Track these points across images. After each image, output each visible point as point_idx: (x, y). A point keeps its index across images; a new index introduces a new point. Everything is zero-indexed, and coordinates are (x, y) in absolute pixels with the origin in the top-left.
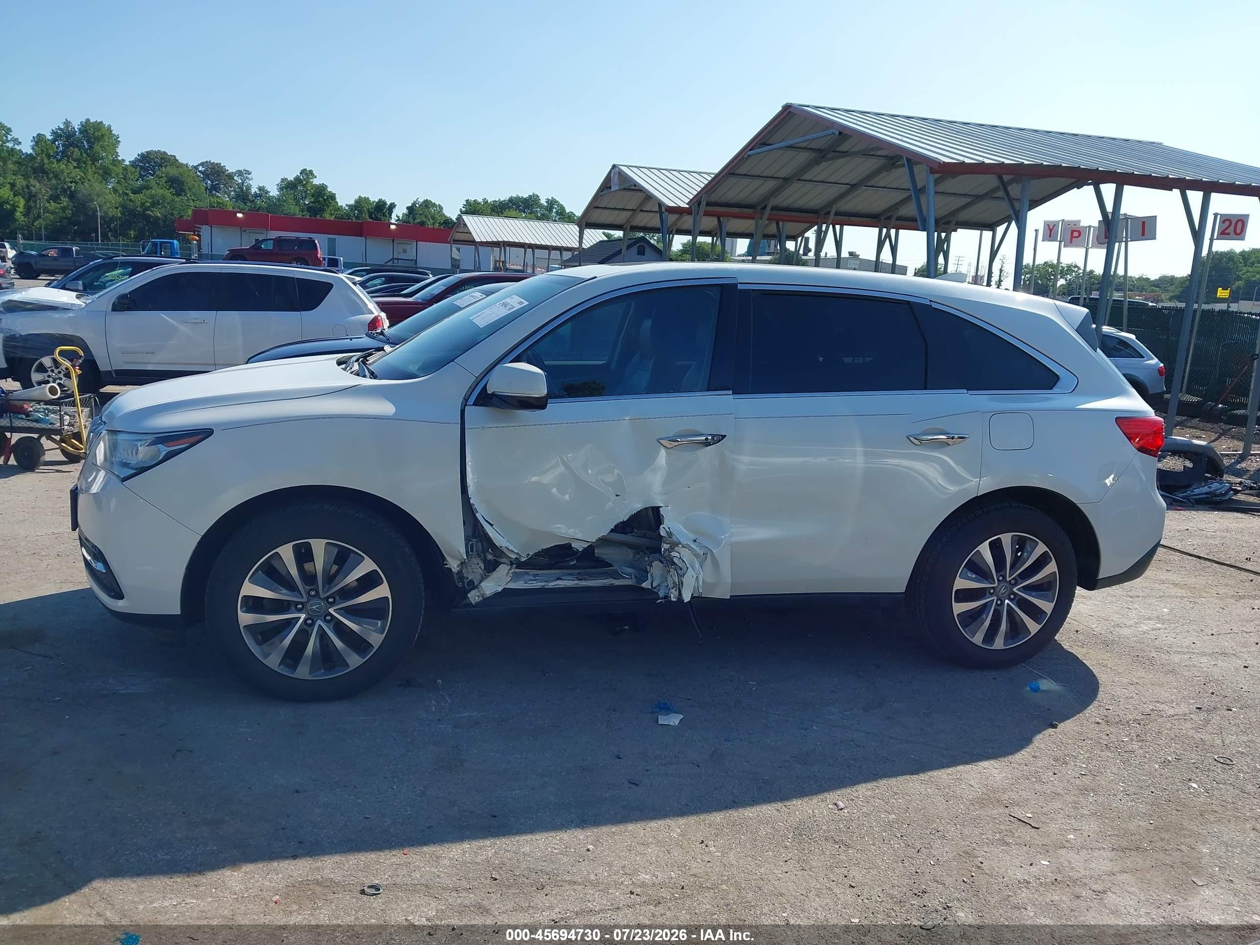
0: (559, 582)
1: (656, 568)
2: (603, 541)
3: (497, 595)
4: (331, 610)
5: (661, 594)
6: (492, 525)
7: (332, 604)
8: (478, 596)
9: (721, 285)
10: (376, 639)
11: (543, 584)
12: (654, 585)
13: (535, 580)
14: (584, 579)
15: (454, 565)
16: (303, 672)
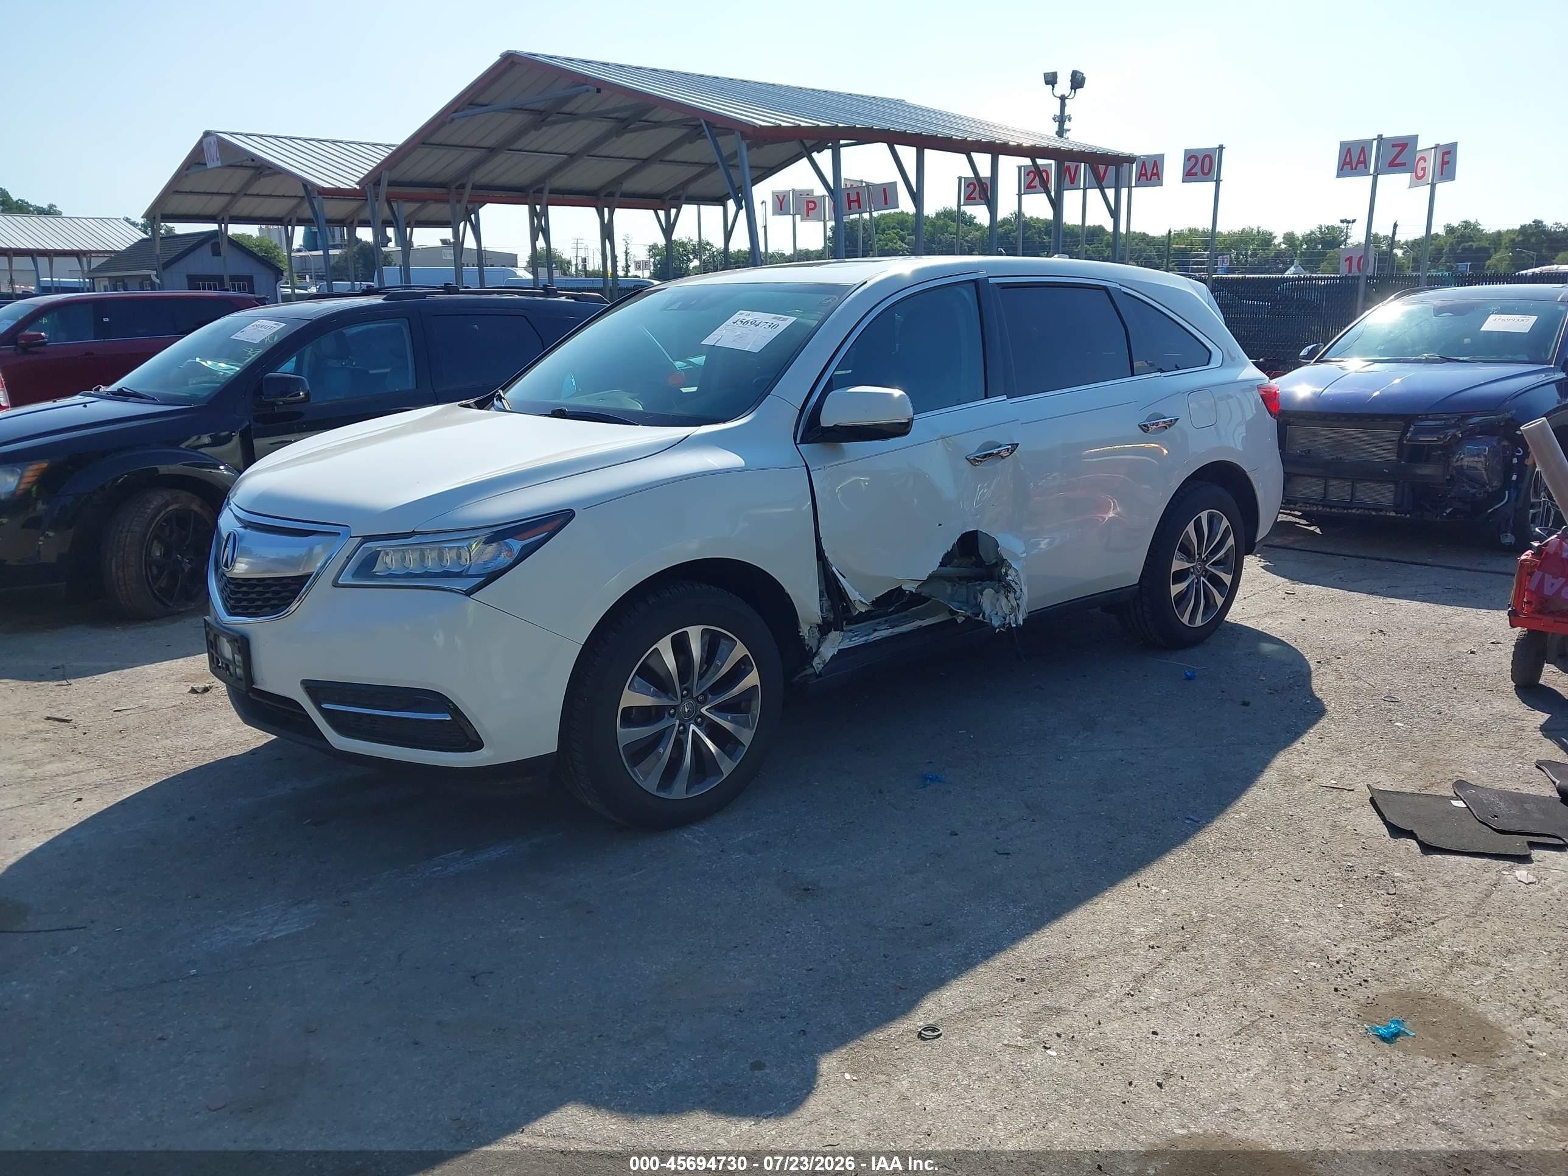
0: (876, 634)
1: (987, 598)
2: (932, 577)
3: (833, 657)
4: (703, 710)
5: (996, 623)
6: (844, 577)
7: (703, 703)
8: (819, 664)
9: (975, 282)
10: (746, 737)
11: (864, 639)
12: (987, 613)
13: (856, 636)
14: (897, 626)
15: (804, 630)
16: (679, 791)
